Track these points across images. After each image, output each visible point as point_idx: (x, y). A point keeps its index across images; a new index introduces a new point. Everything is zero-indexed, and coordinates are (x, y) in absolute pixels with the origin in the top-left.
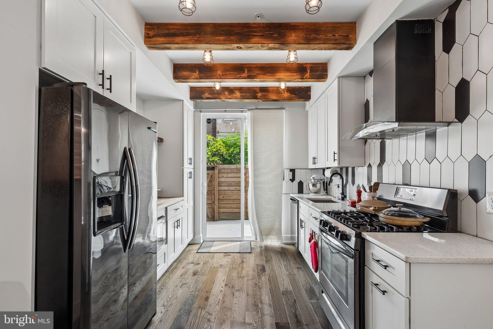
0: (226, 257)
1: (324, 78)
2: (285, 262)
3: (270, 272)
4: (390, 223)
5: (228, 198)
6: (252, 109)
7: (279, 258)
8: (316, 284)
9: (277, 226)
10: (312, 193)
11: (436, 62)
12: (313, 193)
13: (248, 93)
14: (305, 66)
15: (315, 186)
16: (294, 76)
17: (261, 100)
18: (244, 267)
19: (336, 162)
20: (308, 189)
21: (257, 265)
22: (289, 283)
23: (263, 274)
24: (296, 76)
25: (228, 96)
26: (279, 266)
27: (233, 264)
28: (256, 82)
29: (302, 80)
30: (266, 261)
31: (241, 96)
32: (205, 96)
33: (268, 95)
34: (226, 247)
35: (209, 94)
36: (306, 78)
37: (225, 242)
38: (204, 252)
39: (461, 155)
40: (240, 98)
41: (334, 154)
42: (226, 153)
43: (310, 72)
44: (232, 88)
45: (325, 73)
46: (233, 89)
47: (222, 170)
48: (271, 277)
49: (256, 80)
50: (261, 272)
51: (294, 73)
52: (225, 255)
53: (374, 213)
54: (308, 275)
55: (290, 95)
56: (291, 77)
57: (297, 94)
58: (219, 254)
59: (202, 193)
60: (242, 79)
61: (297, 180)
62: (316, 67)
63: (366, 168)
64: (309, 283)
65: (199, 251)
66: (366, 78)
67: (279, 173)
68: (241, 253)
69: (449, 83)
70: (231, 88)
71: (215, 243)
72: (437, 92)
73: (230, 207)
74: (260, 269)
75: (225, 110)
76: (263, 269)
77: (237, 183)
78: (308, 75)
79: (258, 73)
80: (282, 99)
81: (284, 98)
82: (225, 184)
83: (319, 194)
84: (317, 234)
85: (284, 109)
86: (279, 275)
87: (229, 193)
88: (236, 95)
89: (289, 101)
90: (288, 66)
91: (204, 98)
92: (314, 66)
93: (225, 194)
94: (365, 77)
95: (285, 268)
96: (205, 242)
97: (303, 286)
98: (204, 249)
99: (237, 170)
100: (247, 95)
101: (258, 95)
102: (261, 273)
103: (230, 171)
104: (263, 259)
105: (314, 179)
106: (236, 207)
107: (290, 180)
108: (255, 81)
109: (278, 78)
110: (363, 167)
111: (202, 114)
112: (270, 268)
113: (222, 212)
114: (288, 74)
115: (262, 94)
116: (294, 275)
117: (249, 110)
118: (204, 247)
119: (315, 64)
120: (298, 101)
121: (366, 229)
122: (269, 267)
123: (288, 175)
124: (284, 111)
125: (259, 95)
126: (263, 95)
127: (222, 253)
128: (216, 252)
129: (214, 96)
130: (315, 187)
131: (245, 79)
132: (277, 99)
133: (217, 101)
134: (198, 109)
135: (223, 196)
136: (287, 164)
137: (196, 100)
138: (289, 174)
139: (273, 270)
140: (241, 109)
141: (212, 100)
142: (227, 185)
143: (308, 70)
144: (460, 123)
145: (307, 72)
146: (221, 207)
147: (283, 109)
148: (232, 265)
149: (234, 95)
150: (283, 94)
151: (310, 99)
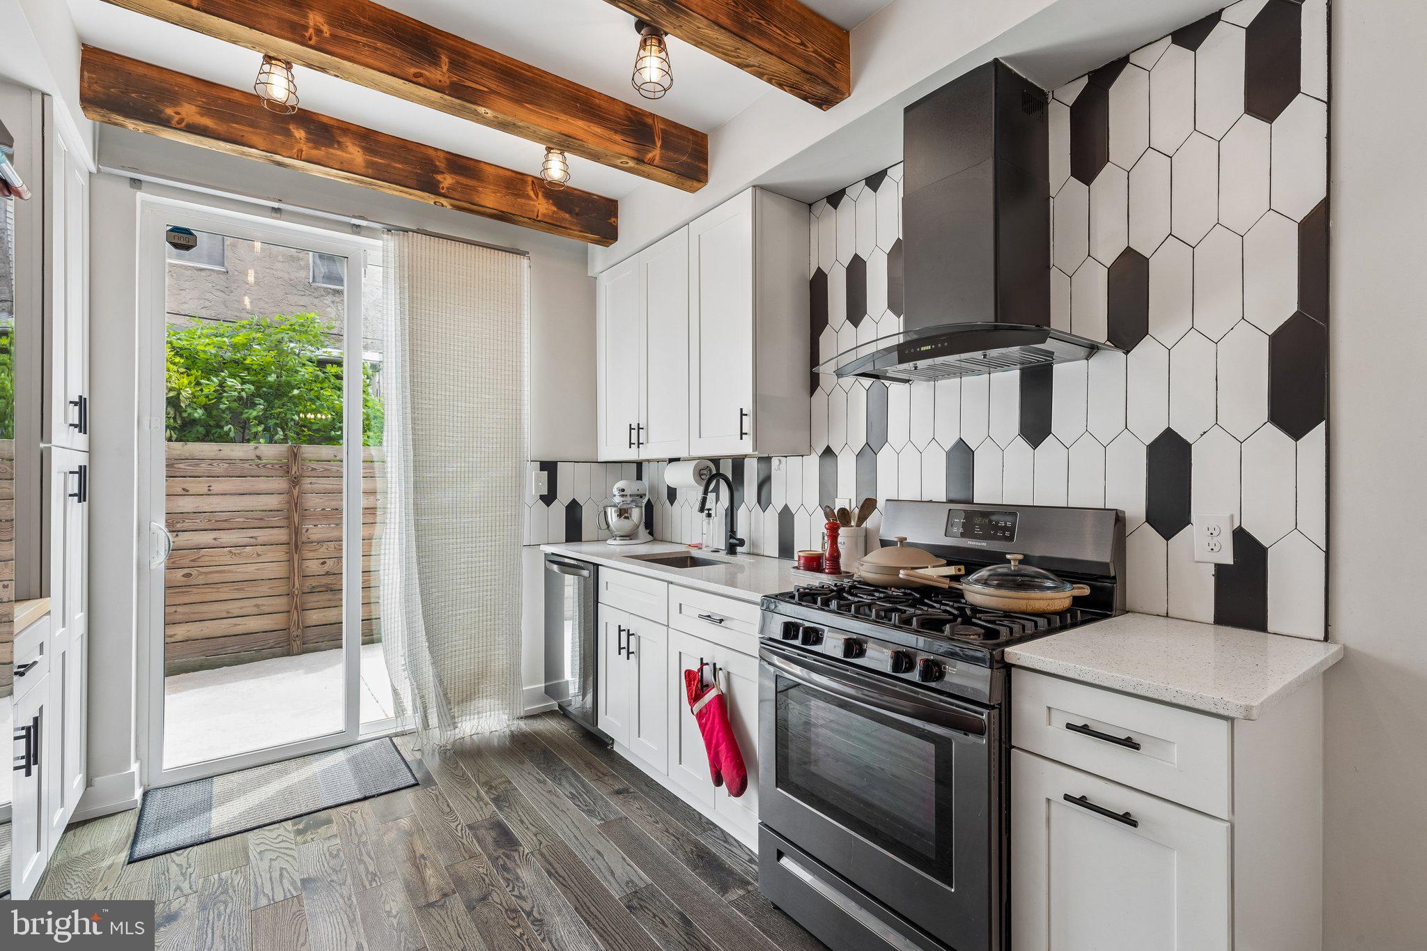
0: (309, 836)
1: (699, 181)
2: (564, 783)
3: (534, 838)
4: (1018, 610)
5: (216, 578)
6: (406, 231)
7: (537, 776)
8: (705, 831)
9: (500, 660)
10: (615, 539)
11: (1051, 199)
12: (618, 538)
13: (399, 162)
14: (650, 121)
15: (626, 515)
16: (615, 142)
17: (449, 200)
18: (422, 856)
19: (748, 440)
20: (604, 526)
21: (470, 827)
22: (624, 859)
23: (517, 858)
24: (623, 145)
25: (304, 148)
26: (555, 805)
27: (366, 858)
28: (477, 121)
29: (639, 167)
30: (496, 800)
31: (370, 164)
32: (178, 113)
33: (480, 189)
34: (290, 791)
35: (206, 111)
36: (651, 163)
37: (272, 767)
38: (172, 846)
39: (1126, 428)
40: (363, 170)
41: (742, 415)
42: (192, 394)
43: (662, 147)
44: (325, 120)
45: (701, 165)
46: (332, 126)
47: (181, 466)
48: (550, 859)
49: (482, 110)
50: (501, 851)
51: (616, 132)
52: (301, 827)
53: (947, 586)
54: (664, 808)
55: (556, 209)
56: (608, 144)
57: (577, 214)
58: (265, 832)
59: (139, 569)
60: (425, 86)
61: (564, 498)
62: (679, 137)
63: (813, 461)
64: (683, 835)
65: (144, 847)
66: (817, 210)
67: (506, 475)
68: (373, 796)
69: (1089, 255)
70: (321, 117)
71: (219, 785)
72: (1054, 273)
73: (225, 615)
74: (489, 840)
75: (276, 205)
76: (506, 839)
77: (259, 517)
78: (656, 153)
79: (493, 86)
80: (530, 219)
81: (537, 216)
82: (198, 521)
83: (635, 539)
84: (721, 669)
85: (523, 253)
86: (574, 839)
87: (217, 558)
88: (344, 155)
89: (549, 231)
90: (597, 101)
91: (174, 123)
92: (673, 131)
93: (197, 564)
94: (810, 205)
95: (577, 805)
96: (159, 794)
97: (673, 853)
98: (168, 828)
99: (257, 465)
100: (395, 168)
101: (442, 180)
102: (508, 857)
103: (221, 468)
104: (479, 798)
105: (623, 493)
106: (255, 611)
107: (542, 497)
108: (477, 114)
109: (566, 133)
110: (802, 456)
111: (140, 196)
112: (526, 822)
113: (179, 638)
114: (598, 130)
115: (457, 182)
116: (624, 822)
117: (389, 231)
118: (164, 823)
119: (676, 125)
120: (579, 237)
121: (970, 635)
122: (522, 822)
123: (535, 482)
124: (525, 262)
125: (447, 181)
126: (462, 184)
127: (281, 821)
128: (249, 826)
129: (232, 127)
130: (627, 518)
131: (440, 95)
132: (510, 211)
133: (243, 153)
134: (123, 168)
135: (186, 571)
136: (534, 446)
137: (120, 119)
138: (537, 481)
139: (542, 831)
140: (354, 217)
141: (222, 144)
142: (211, 527)
143: (657, 140)
144: (1120, 354)
145: (654, 143)
146: (178, 617)
147: (519, 254)
148: (361, 861)
149: (339, 153)
150: (532, 200)
151: (615, 238)
